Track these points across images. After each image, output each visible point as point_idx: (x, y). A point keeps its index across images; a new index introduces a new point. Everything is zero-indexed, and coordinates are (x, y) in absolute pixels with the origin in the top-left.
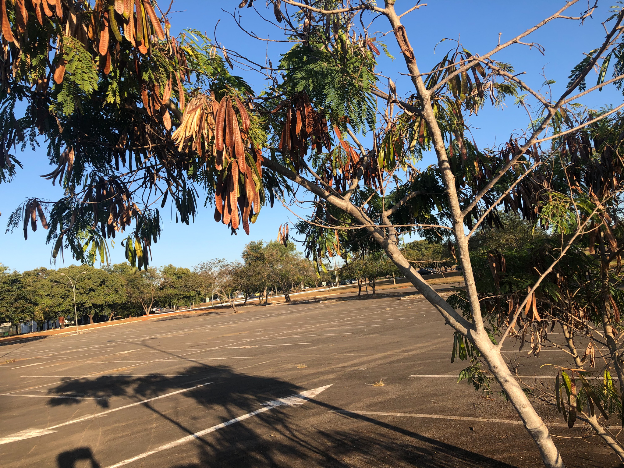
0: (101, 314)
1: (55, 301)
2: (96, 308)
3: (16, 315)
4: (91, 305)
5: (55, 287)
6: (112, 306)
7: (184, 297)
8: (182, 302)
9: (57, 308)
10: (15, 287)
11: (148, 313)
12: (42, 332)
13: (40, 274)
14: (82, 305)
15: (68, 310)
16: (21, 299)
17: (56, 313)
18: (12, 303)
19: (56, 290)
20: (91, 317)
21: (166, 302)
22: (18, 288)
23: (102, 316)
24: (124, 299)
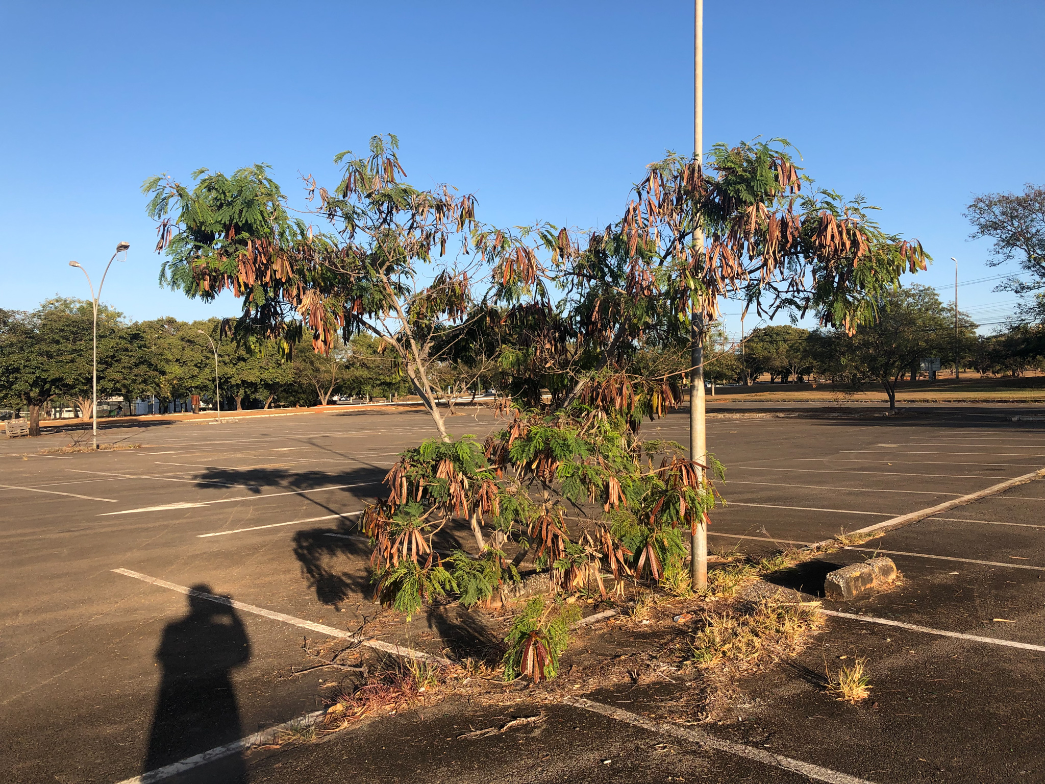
0: (253, 396)
1: (187, 371)
2: (246, 388)
3: (136, 386)
4: (239, 382)
5: (188, 350)
6: (271, 387)
7: (382, 384)
8: (377, 390)
9: (190, 381)
10: (136, 345)
11: (325, 403)
12: (166, 415)
13: (166, 326)
14: (226, 381)
15: (205, 386)
16: (142, 363)
17: (187, 389)
18: (130, 368)
19: (188, 353)
20: (239, 400)
21: (354, 388)
22: (140, 347)
23: (255, 399)
24: (289, 378)
